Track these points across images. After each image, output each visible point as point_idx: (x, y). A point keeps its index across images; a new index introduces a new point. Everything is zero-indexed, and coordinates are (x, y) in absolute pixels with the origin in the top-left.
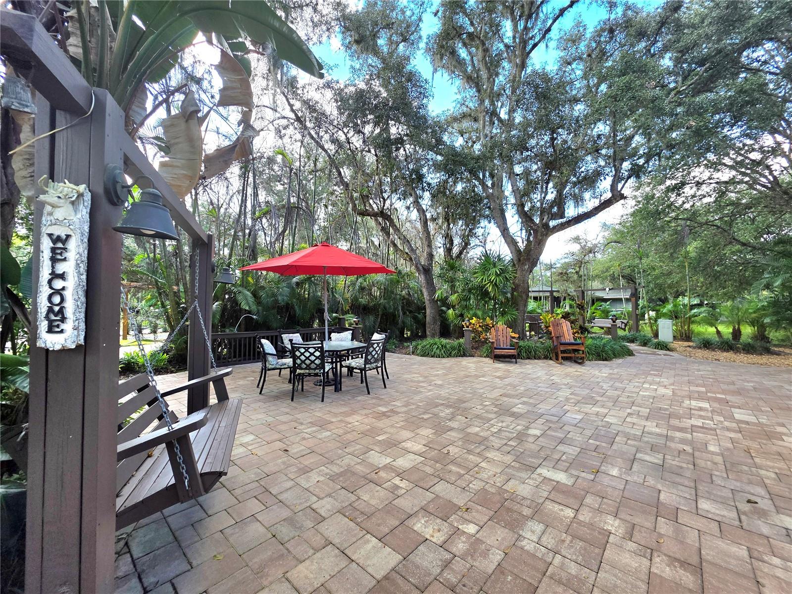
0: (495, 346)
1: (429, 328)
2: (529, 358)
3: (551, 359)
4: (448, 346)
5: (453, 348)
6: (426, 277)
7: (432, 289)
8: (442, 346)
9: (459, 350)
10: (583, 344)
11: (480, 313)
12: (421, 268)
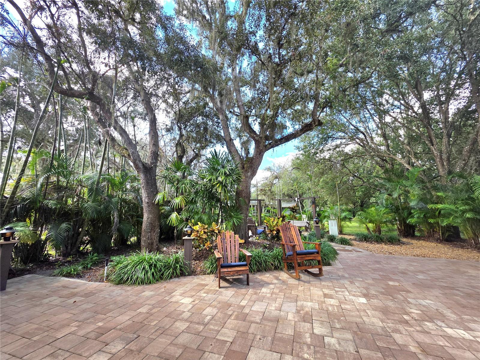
0: (222, 262)
1: (145, 236)
2: (259, 271)
3: (281, 269)
4: (159, 264)
5: (167, 266)
6: (146, 176)
7: (153, 190)
8: (150, 266)
9: (175, 268)
10: (318, 253)
11: (205, 218)
12: (140, 165)
